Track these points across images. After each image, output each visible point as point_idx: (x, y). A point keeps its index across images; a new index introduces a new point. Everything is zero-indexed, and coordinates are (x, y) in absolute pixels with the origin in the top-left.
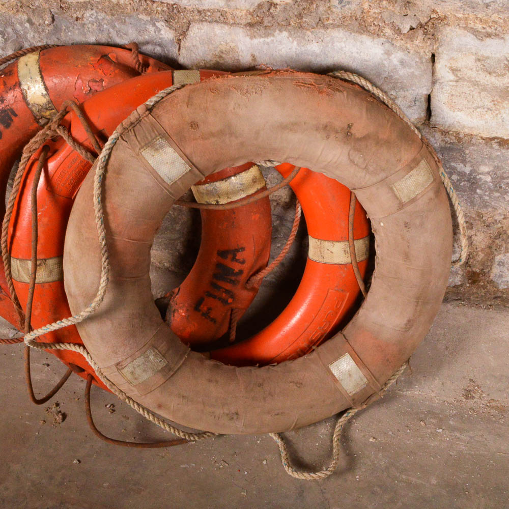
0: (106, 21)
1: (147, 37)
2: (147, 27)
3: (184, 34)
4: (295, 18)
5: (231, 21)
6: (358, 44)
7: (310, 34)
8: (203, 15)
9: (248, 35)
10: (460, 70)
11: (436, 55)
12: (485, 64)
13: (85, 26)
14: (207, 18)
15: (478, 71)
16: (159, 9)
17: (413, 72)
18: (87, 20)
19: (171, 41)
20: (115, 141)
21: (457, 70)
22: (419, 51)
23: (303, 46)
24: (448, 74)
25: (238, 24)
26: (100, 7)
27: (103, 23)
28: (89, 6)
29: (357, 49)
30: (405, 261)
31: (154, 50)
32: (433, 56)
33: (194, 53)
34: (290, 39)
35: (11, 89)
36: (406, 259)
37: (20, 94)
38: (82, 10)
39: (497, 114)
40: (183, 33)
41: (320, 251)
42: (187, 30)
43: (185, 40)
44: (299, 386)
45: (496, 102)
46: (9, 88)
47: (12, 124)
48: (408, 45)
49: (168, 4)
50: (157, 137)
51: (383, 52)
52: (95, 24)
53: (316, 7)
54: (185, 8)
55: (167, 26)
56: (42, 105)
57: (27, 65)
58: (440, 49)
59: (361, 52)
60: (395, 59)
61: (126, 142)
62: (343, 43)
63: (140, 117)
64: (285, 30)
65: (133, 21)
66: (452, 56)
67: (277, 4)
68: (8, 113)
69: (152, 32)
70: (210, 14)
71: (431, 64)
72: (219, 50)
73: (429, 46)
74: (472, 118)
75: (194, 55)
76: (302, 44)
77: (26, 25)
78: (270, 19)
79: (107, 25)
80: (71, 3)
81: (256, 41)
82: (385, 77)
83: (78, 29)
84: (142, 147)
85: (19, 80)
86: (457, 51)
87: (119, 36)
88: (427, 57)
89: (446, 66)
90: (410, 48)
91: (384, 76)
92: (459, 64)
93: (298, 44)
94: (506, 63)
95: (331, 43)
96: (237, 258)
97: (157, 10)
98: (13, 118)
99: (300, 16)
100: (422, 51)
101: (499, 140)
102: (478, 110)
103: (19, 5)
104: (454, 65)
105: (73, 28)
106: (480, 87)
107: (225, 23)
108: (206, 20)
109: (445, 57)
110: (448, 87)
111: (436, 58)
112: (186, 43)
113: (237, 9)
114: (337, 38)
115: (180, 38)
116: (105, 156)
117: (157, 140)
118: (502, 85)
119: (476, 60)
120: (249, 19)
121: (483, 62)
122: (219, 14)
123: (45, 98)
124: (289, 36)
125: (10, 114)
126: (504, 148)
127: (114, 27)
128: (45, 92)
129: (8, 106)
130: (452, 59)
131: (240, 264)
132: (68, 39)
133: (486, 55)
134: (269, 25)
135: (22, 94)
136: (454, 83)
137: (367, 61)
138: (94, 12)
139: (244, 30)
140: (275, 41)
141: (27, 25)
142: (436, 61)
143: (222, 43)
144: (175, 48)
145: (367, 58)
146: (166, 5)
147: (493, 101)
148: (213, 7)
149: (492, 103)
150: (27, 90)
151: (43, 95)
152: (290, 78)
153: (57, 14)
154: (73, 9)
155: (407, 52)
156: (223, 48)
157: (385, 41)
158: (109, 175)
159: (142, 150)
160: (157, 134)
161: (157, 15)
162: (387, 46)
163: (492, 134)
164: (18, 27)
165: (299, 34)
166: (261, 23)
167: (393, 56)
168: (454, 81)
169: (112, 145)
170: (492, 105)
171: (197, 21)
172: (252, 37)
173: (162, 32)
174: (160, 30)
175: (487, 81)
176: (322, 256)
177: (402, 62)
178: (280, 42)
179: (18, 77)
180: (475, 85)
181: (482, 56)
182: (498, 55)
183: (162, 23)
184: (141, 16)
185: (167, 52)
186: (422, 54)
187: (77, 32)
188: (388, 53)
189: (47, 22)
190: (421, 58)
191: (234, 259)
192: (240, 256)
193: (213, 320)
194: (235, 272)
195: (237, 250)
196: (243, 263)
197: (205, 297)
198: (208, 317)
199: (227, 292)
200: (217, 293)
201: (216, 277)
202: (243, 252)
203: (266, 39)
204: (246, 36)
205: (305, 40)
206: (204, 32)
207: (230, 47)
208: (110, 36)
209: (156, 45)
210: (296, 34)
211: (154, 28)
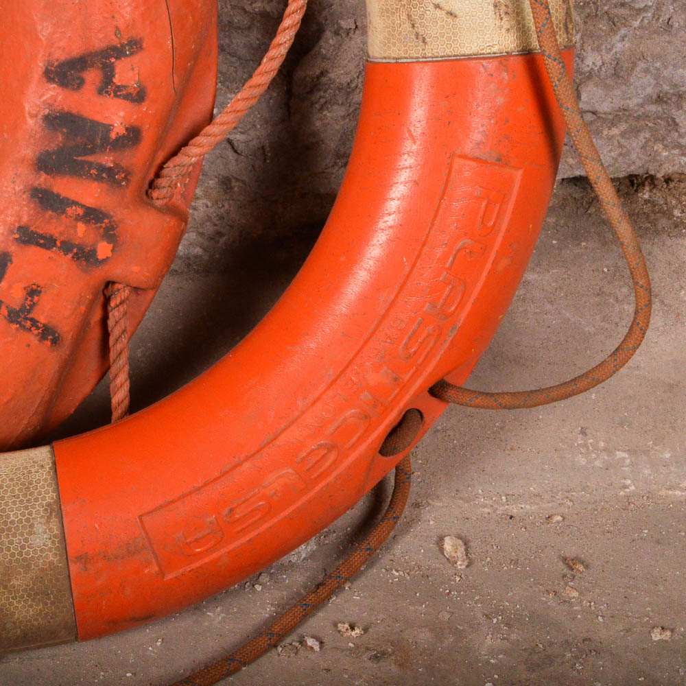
41: (409, 16)
96: (117, 80)
131: (128, 105)
176: (417, 35)
191: (107, 85)
192: (126, 73)
193: (48, 333)
194: (113, 136)
195: (118, 52)
196: (138, 97)
197: (13, 248)
198: (28, 324)
199: (92, 215)
200: (55, 227)
201: (44, 164)
202: (136, 58)
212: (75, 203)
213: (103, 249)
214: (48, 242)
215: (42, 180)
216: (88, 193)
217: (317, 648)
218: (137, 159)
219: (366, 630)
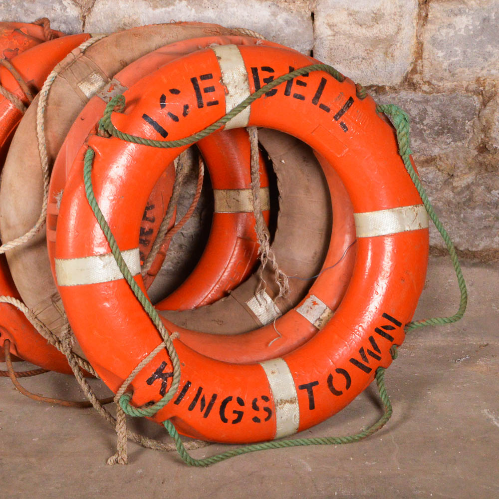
1: (53, 15)
2: (54, 5)
3: (89, 10)
6: (249, 7)
7: (206, 1)
9: (150, 6)
10: (336, 25)
11: (315, 13)
12: (356, 18)
15: (351, 25)
17: (297, 30)
19: (76, 18)
20: (54, 79)
21: (333, 26)
22: (300, 11)
23: (200, 13)
24: (326, 30)
27: (10, 4)
29: (248, 13)
30: (306, 195)
31: (59, 27)
32: (313, 15)
33: (99, 27)
34: (189, 7)
36: (307, 192)
39: (370, 63)
41: (226, 201)
42: (93, 6)
43: (89, 16)
44: (220, 323)
45: (369, 52)
48: (291, 6)
50: (92, 72)
51: (270, 14)
52: (3, 5)
55: (73, 4)
58: (318, 8)
59: (251, 15)
60: (281, 20)
61: (65, 78)
62: (235, 8)
63: (75, 58)
66: (328, 13)
69: (59, 11)
71: (312, 21)
72: (122, 23)
73: (308, 5)
74: (349, 69)
75: (99, 30)
76: (199, 11)
79: (15, 5)
81: (158, 11)
82: (274, 36)
84: (80, 82)
86: (332, 8)
87: (27, 15)
88: (307, 16)
89: (324, 22)
90: (293, 8)
91: (272, 35)
92: (335, 20)
93: (196, 11)
94: (373, 15)
95: (225, 9)
96: (147, 216)
100: (303, 10)
101: (375, 88)
102: (354, 61)
104: (331, 21)
106: (354, 39)
109: (323, 14)
110: (327, 42)
111: (315, 16)
112: (90, 19)
114: (230, 3)
115: (85, 14)
116: (46, 92)
117: (92, 75)
118: (372, 35)
119: (348, 15)
121: (354, 16)
124: (188, 4)
126: (380, 95)
127: (22, 6)
130: (328, 15)
131: (150, 223)
133: (356, 9)
136: (332, 38)
137: (256, 23)
139: (147, 2)
140: (175, 10)
142: (315, 18)
143: (125, 16)
144: (80, 25)
145: (256, 21)
147: (366, 50)
149: (366, 52)
152: (199, 27)
155: (290, 12)
156: (126, 21)
157: (271, 4)
158: (50, 107)
159: (79, 84)
160: (92, 70)
162: (273, 7)
163: (368, 82)
165: (196, 2)
167: (279, 16)
168: (331, 36)
169: (51, 83)
170: (366, 55)
172: (155, 7)
173: (68, 10)
174: (66, 8)
175: (359, 33)
177: (287, 22)
178: (180, 10)
180: (349, 37)
181: (353, 11)
182: (366, 10)
183: (69, 1)
185: (71, 29)
186: (303, 13)
188: (274, 14)
190: (302, 17)
191: (144, 217)
192: (150, 214)
194: (145, 231)
195: (148, 208)
196: (153, 221)
202: (153, 210)
203: (167, 9)
204: (148, 8)
205: (202, 7)
206: (109, 7)
207: (133, 19)
208: (17, 15)
209: (61, 22)
210: (194, 2)
211: (61, 6)
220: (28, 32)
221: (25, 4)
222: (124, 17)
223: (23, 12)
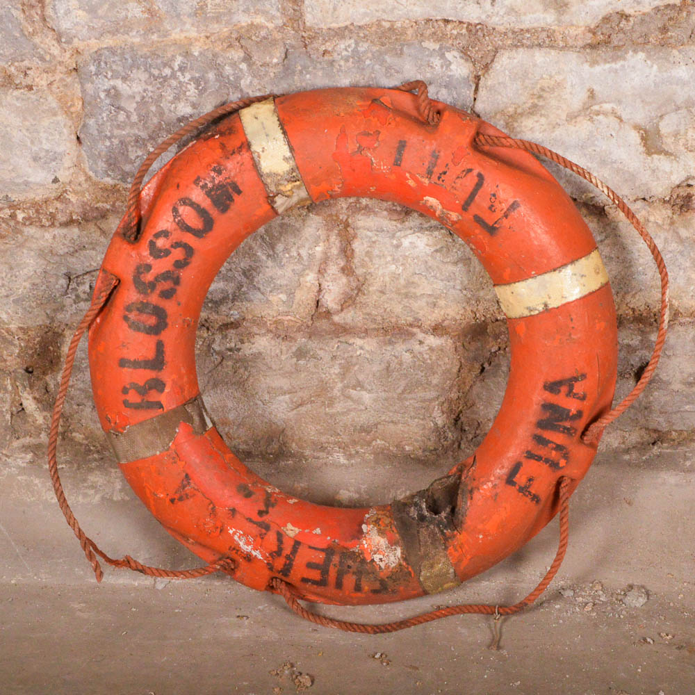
0: (370, 55)
1: (429, 75)
3: (487, 67)
4: (657, 33)
5: (561, 44)
7: (677, 53)
8: (520, 37)
9: (587, 61)
13: (334, 64)
14: (525, 41)
16: (455, 32)
18: (339, 54)
19: (464, 79)
23: (666, 71)
25: (572, 47)
26: (362, 35)
27: (363, 58)
28: (347, 33)
31: (437, 93)
33: (500, 94)
34: (649, 62)
35: (234, 153)
37: (248, 159)
38: (335, 39)
40: (484, 66)
42: (492, 61)
43: (486, 76)
46: (231, 152)
47: (232, 207)
49: (469, 24)
52: (351, 60)
53: (687, 15)
54: (494, 29)
55: (462, 57)
56: (282, 174)
57: (256, 118)
64: (642, 51)
65: (412, 51)
67: (630, 16)
68: (227, 189)
69: (438, 68)
70: (529, 36)
72: (539, 86)
75: (500, 98)
76: (665, 69)
77: (241, 66)
78: (621, 35)
79: (371, 60)
80: (319, 29)
81: (598, 69)
83: (323, 69)
85: (247, 139)
87: (389, 75)
93: (660, 69)
96: (574, 391)
97: (451, 34)
98: (234, 198)
99: (664, 30)
103: (234, 36)
105: (314, 68)
107: (552, 47)
108: (523, 45)
112: (488, 81)
113: (572, 25)
115: (480, 73)
120: (589, 39)
122: (544, 35)
123: (288, 162)
124: (647, 57)
125: (230, 190)
127: (382, 62)
128: (288, 154)
129: (229, 178)
131: (578, 401)
132: (304, 84)
134: (621, 43)
135: (253, 159)
138: (353, 41)
139: (581, 55)
140: (626, 66)
141: (244, 66)
143: (544, 76)
144: (469, 90)
146: (465, 26)
148: (536, 25)
150: (261, 153)
151: (286, 159)
153: (293, 47)
154: (321, 38)
156: (545, 83)
161: (450, 42)
164: (228, 70)
165: (661, 54)
166: (607, 42)
171: (509, 47)
172: (594, 63)
173: (453, 67)
174: (450, 63)
178: (633, 67)
179: (245, 134)
183: (456, 53)
184: (426, 44)
187: (320, 73)
189: (275, 61)
191: (570, 393)
192: (579, 388)
193: (536, 498)
194: (571, 414)
195: (576, 379)
196: (583, 398)
197: (523, 460)
198: (527, 493)
199: (559, 448)
200: (542, 452)
201: (541, 424)
202: (584, 381)
203: (613, 65)
204: (582, 64)
205: (669, 62)
206: (518, 62)
207: (556, 81)
208: (373, 75)
209: (440, 86)
210: (657, 55)
211: (442, 61)
212: (553, 442)
213: (562, 463)
214: (539, 458)
215: (539, 431)
216: (557, 438)
217: (652, 642)
218: (581, 425)
219: (673, 637)
220: (392, 104)
221: (388, 58)
222: (542, 78)
223: (384, 70)
